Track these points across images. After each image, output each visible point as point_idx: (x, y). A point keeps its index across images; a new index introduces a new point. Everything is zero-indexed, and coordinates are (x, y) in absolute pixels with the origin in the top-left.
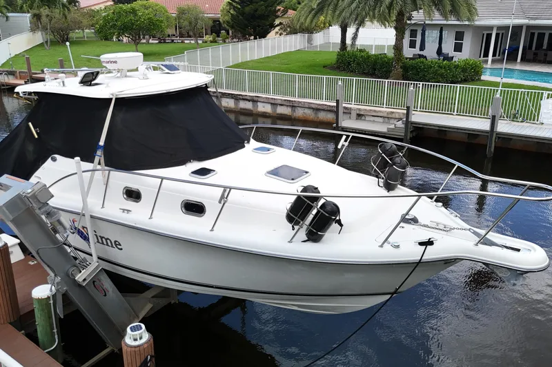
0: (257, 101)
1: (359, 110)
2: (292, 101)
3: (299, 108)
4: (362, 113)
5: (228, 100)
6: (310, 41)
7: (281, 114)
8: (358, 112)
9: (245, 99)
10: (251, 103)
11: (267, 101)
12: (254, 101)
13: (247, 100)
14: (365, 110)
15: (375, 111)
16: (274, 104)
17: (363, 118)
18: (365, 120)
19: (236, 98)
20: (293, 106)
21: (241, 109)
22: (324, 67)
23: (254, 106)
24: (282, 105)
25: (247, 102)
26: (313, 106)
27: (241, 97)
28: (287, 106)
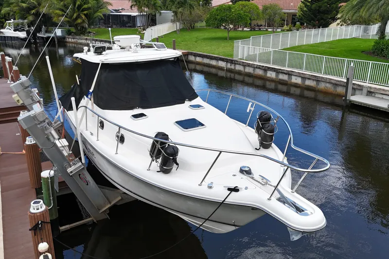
0: (292, 75)
1: (370, 87)
2: (317, 76)
3: (322, 83)
4: (372, 90)
5: (271, 72)
6: (365, 31)
7: (308, 86)
8: (369, 90)
9: (283, 72)
10: (287, 75)
11: (299, 75)
12: (289, 74)
13: (284, 73)
14: (375, 88)
15: (384, 90)
16: (304, 78)
17: (373, 95)
18: (374, 97)
19: (278, 71)
20: (318, 80)
21: (280, 79)
22: (363, 52)
23: (289, 78)
24: (309, 79)
25: (285, 75)
26: (333, 82)
27: (280, 71)
28: (313, 80)
